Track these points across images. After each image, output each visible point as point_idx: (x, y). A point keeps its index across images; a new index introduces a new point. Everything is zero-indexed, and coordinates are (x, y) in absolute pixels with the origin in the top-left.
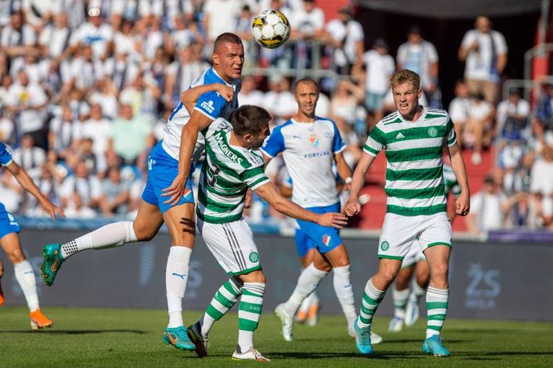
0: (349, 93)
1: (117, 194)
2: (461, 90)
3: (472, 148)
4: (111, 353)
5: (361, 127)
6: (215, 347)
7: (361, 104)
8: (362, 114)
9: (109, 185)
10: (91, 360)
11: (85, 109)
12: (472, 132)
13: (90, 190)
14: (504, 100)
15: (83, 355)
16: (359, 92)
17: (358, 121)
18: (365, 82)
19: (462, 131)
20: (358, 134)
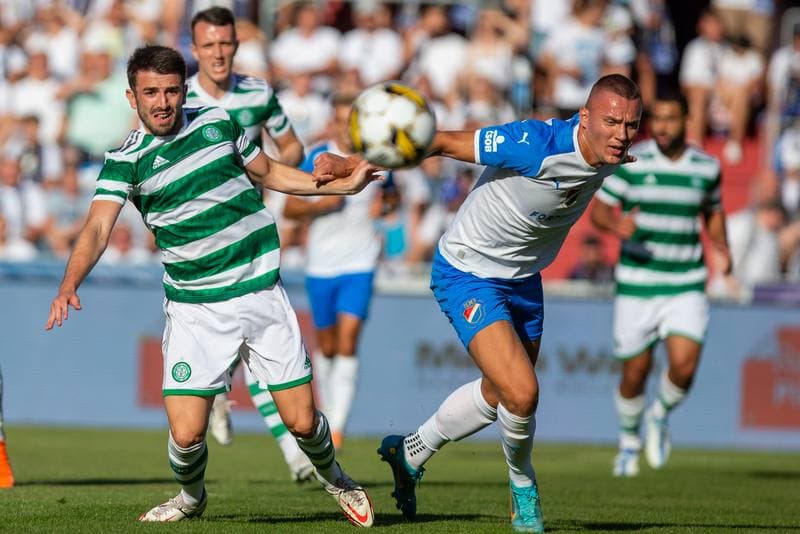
0: (499, 33)
1: (74, 216)
2: (710, 26)
3: (727, 134)
4: (61, 505)
5: (523, 95)
6: (252, 497)
7: (522, 52)
8: (523, 71)
9: (59, 201)
10: (27, 519)
11: (17, 61)
12: (728, 104)
13: (24, 208)
14: (784, 45)
15: (13, 510)
16: (516, 32)
17: (517, 85)
18: (529, 12)
19: (707, 104)
20: (516, 108)
